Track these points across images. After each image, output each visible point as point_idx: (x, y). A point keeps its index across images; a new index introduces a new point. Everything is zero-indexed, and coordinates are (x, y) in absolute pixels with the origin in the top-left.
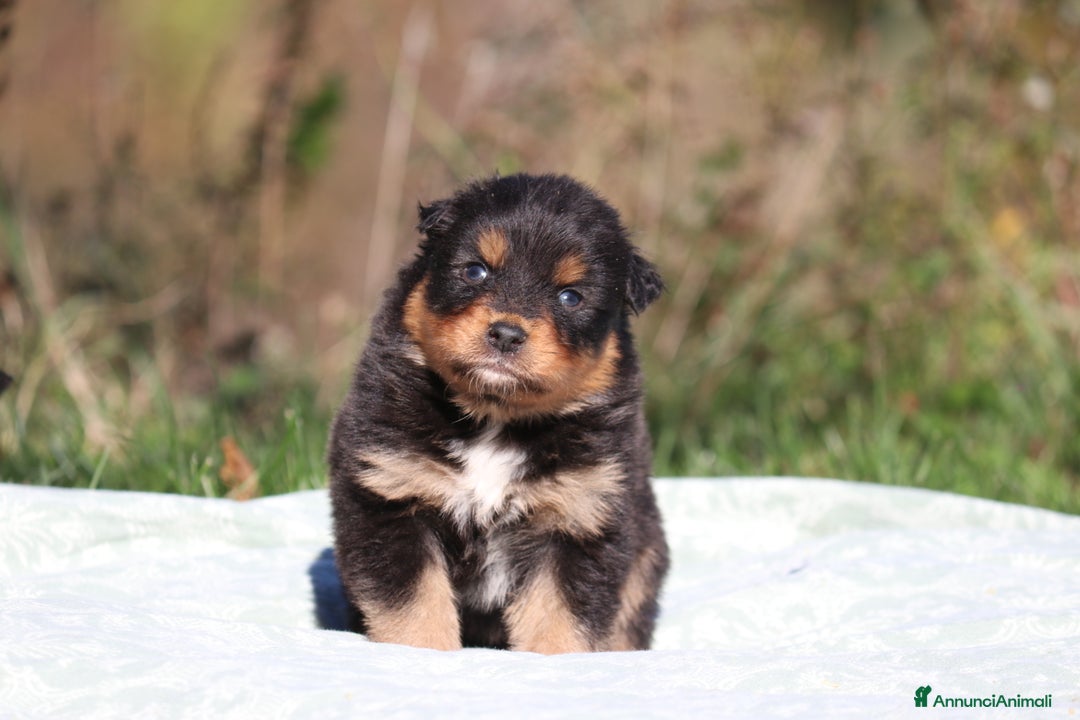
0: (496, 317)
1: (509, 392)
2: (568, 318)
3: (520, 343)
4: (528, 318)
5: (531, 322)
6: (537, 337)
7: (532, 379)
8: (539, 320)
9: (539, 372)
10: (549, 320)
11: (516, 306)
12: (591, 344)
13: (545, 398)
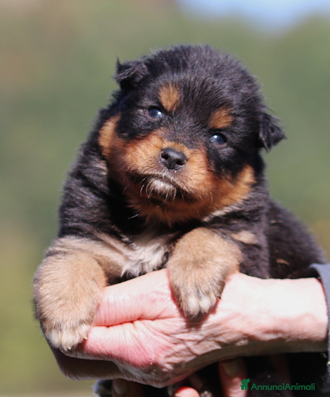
0: (167, 144)
1: (170, 198)
2: (216, 152)
3: (182, 164)
4: (189, 148)
5: (192, 150)
6: (193, 161)
7: (187, 190)
8: (197, 150)
9: (193, 186)
10: (203, 151)
11: (182, 138)
12: (230, 172)
13: (195, 206)
